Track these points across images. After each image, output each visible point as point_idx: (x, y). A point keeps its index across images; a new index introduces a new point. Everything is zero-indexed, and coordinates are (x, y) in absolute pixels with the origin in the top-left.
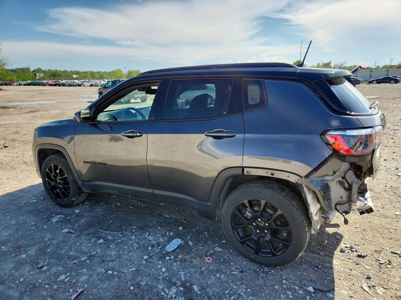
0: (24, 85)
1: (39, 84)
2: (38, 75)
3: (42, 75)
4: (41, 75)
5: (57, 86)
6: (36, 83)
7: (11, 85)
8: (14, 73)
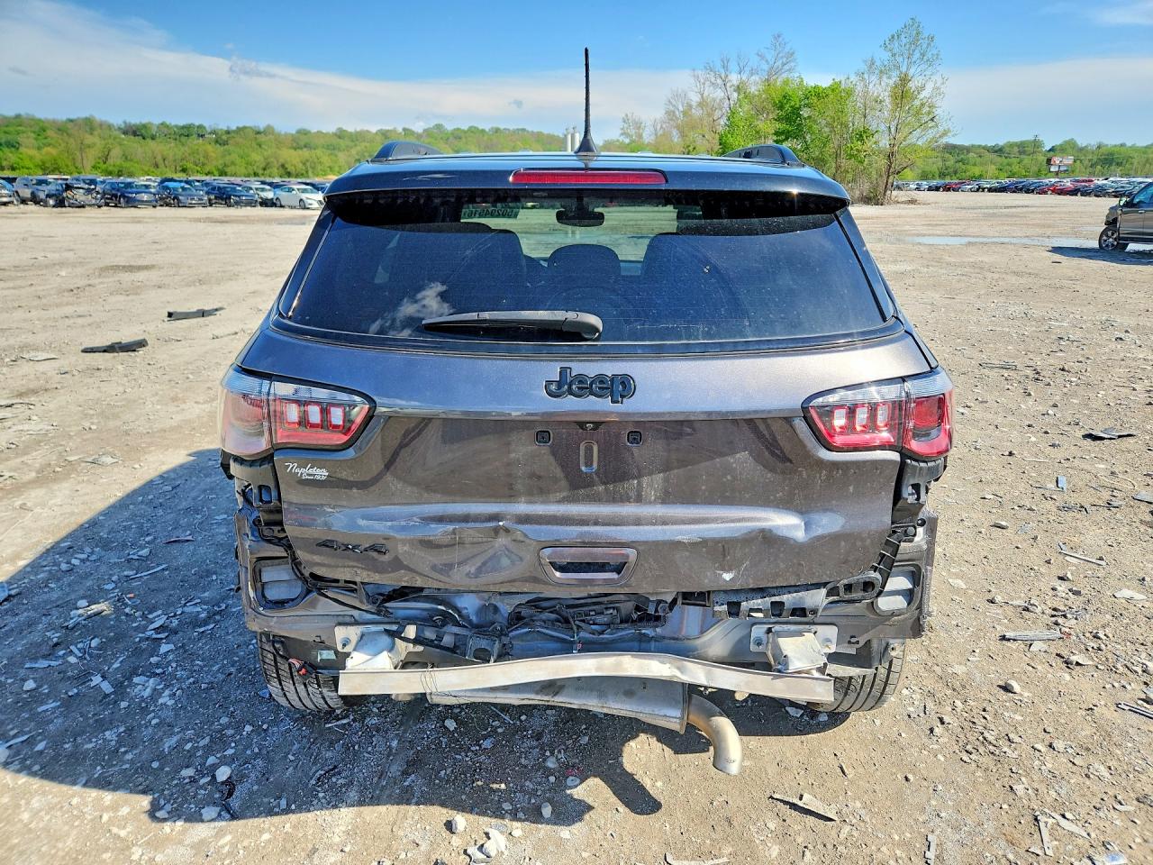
0: (990, 190)
1: (1028, 190)
2: (1057, 160)
3: (1069, 160)
4: (1066, 162)
5: (1079, 194)
6: (1020, 186)
7: (958, 191)
8: (994, 156)
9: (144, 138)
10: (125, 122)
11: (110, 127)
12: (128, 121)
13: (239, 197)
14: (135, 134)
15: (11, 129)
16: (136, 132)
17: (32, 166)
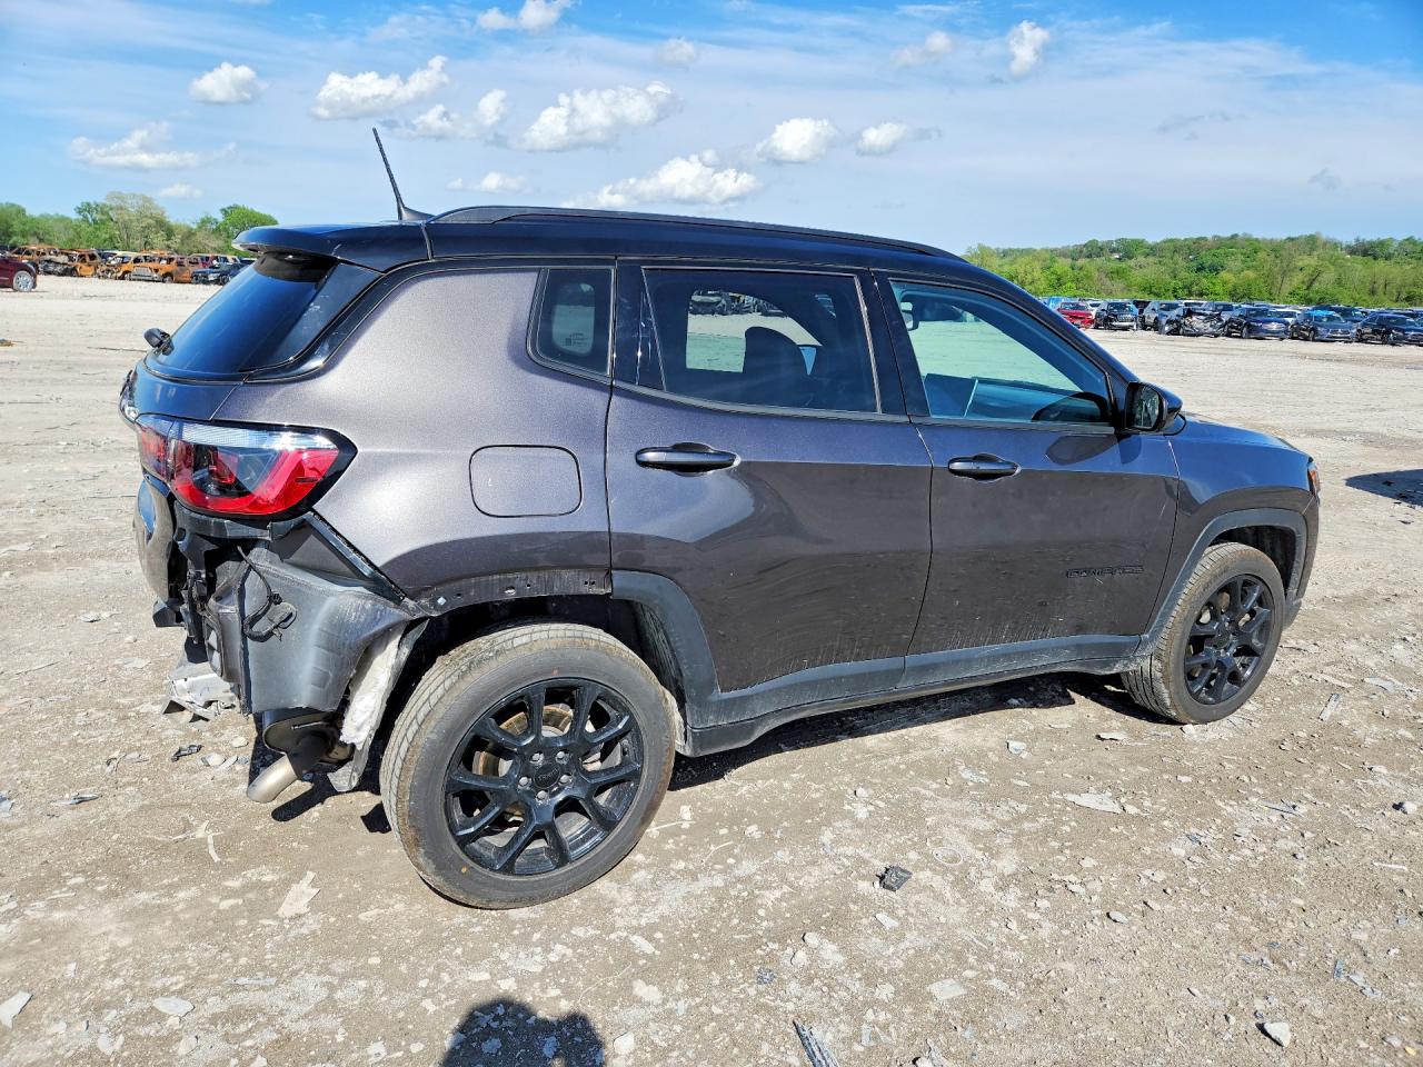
9: (1375, 259)
10: (1357, 240)
11: (1336, 245)
12: (1361, 239)
13: (1403, 331)
14: (1365, 253)
15: (1221, 251)
16: (1367, 251)
17: (1221, 292)
